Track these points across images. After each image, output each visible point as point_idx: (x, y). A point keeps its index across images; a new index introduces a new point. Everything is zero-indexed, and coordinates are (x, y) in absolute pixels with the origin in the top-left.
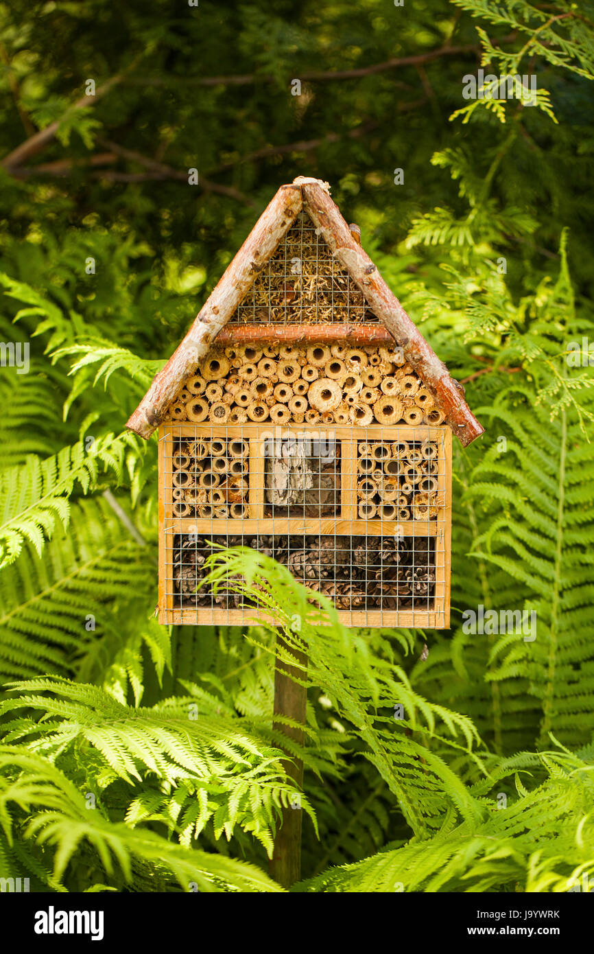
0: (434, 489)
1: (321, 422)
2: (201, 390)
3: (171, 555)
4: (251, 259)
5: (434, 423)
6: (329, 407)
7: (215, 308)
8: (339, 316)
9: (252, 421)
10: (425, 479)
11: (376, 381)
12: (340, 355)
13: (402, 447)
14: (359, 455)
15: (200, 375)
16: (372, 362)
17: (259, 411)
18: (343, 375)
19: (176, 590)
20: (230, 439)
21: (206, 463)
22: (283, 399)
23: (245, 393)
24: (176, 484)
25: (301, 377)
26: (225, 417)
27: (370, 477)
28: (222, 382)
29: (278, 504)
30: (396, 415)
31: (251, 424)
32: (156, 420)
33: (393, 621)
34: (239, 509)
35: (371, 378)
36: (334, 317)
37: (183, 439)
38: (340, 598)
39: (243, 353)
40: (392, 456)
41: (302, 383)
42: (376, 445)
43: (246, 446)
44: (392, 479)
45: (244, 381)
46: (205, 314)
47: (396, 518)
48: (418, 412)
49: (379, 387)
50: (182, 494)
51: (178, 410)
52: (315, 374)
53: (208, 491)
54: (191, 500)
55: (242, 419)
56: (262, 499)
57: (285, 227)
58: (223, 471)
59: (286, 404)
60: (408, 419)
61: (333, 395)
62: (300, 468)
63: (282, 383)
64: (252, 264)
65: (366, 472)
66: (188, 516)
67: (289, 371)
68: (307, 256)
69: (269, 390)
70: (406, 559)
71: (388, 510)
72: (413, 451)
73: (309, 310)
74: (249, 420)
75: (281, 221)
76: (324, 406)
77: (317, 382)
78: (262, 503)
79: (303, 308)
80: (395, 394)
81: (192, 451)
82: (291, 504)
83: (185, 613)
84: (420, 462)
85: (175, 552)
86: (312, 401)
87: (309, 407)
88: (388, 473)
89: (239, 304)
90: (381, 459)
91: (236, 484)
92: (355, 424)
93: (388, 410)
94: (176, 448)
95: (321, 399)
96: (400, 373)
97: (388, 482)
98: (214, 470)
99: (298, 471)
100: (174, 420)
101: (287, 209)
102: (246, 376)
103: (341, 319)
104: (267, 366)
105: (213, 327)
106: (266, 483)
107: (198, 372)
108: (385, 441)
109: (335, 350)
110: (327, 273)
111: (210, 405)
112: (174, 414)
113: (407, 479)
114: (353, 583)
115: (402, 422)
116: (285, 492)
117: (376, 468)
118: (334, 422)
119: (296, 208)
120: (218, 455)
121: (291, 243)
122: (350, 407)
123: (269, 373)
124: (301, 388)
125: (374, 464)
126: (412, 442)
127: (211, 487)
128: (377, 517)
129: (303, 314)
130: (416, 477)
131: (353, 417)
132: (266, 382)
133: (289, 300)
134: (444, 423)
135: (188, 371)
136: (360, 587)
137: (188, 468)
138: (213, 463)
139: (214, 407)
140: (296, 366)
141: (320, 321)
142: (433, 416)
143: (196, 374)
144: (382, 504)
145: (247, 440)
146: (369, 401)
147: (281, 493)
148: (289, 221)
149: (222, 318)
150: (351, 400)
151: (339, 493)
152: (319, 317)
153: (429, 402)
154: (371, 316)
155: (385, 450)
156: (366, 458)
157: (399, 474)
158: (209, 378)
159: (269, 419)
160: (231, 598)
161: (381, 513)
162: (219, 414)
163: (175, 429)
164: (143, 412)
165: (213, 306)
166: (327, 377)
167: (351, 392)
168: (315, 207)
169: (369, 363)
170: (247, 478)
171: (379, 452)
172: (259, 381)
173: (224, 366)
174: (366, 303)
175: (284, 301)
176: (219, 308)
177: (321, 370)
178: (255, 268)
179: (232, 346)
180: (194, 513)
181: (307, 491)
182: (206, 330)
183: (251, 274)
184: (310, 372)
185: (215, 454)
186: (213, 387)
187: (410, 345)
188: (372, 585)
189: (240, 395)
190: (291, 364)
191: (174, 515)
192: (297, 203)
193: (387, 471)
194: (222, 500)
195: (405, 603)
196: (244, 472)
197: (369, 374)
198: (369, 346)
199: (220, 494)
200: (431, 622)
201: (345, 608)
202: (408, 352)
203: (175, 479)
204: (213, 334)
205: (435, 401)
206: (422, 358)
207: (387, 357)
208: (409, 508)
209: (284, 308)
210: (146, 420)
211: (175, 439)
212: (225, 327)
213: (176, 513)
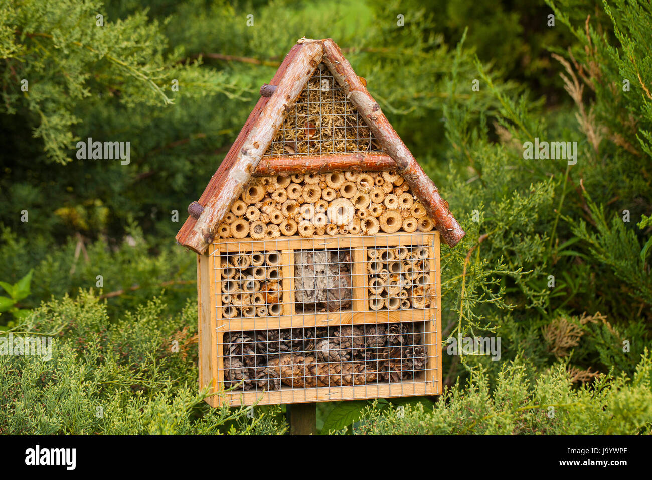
0: (428, 282)
1: (338, 233)
2: (243, 212)
3: (222, 348)
4: (284, 102)
5: (425, 230)
6: (344, 221)
7: (255, 143)
8: (351, 147)
9: (284, 235)
10: (421, 275)
11: (380, 199)
12: (352, 178)
13: (402, 250)
14: (369, 258)
15: (242, 200)
16: (377, 183)
17: (289, 227)
18: (354, 194)
19: (227, 377)
20: (266, 251)
21: (248, 272)
22: (308, 216)
23: (278, 213)
24: (224, 290)
25: (322, 198)
26: (263, 233)
27: (378, 276)
28: (259, 205)
29: (307, 302)
30: (397, 225)
31: (283, 238)
32: (210, 237)
33: (398, 392)
34: (275, 308)
35: (377, 195)
36: (347, 148)
37: (229, 253)
38: (357, 375)
39: (275, 180)
40: (395, 258)
41: (323, 202)
42: (382, 250)
43: (280, 256)
44: (395, 276)
45: (278, 203)
46: (247, 149)
47: (399, 308)
48: (413, 222)
49: (383, 203)
50: (230, 297)
51: (224, 230)
52: (333, 194)
54: (237, 303)
55: (276, 234)
56: (294, 299)
57: (310, 75)
58: (261, 277)
59: (311, 220)
60: (405, 227)
61: (347, 211)
62: (323, 272)
63: (307, 203)
64: (285, 106)
65: (373, 272)
66: (235, 317)
67: (311, 193)
69: (297, 210)
70: (408, 341)
71: (393, 301)
72: (411, 254)
74: (282, 235)
75: (307, 70)
76: (341, 220)
77: (335, 201)
78: (294, 302)
79: (322, 142)
80: (395, 207)
81: (236, 263)
82: (317, 301)
83: (235, 397)
84: (416, 261)
85: (226, 347)
86: (331, 216)
87: (328, 222)
88: (392, 272)
89: (273, 140)
90: (387, 260)
91: (273, 287)
92: (366, 234)
93: (390, 221)
94: (223, 259)
95: (337, 215)
96: (399, 191)
97: (392, 279)
98: (254, 277)
99: (322, 274)
100: (221, 238)
101: (312, 60)
102: (278, 198)
103: (352, 150)
104: (294, 190)
105: (254, 159)
106: (296, 285)
107: (241, 198)
108: (390, 246)
109: (348, 175)
110: (341, 112)
111: (250, 224)
112: (222, 233)
113: (407, 276)
114: (367, 363)
116: (313, 292)
117: (383, 268)
118: (349, 233)
119: (318, 59)
120: (258, 265)
121: (312, 88)
122: (361, 220)
123: (297, 196)
124: (322, 206)
125: (381, 265)
126: (410, 246)
127: (253, 292)
128: (384, 308)
129: (323, 146)
130: (414, 274)
131: (364, 229)
132: (294, 203)
133: (311, 136)
134: (434, 229)
135: (235, 196)
136: (372, 366)
137: (233, 278)
138: (254, 271)
139: (253, 225)
140: (317, 189)
141: (336, 152)
143: (239, 199)
144: (389, 297)
145: (280, 251)
146: (376, 214)
147: (309, 293)
148: (313, 70)
149: (261, 151)
150: (362, 214)
152: (335, 148)
153: (422, 213)
155: (389, 254)
156: (375, 261)
157: (401, 271)
158: (249, 202)
159: (297, 234)
160: (272, 382)
161: (387, 304)
162: (258, 231)
163: (223, 246)
164: (199, 232)
165: (253, 142)
166: (342, 197)
167: (362, 208)
168: (332, 58)
169: (375, 184)
170: (281, 282)
171: (384, 255)
172: (289, 203)
173: (260, 191)
174: (373, 135)
175: (307, 136)
176: (259, 143)
177: (337, 191)
178: (287, 109)
179: (268, 175)
180: (240, 313)
181: (330, 290)
182: (249, 162)
183: (283, 115)
184: (328, 194)
185: (255, 263)
186: (252, 209)
187: (409, 167)
188: (381, 363)
189: (274, 215)
190: (313, 188)
191: (223, 317)
192: (320, 55)
193: (391, 270)
194: (262, 302)
195: (408, 376)
196: (279, 277)
197: (375, 192)
198: (376, 170)
199: (261, 297)
200: (427, 390)
201: (361, 383)
202: (407, 173)
203: (223, 286)
204: (254, 165)
205: (428, 212)
206: (418, 178)
207: (389, 179)
208: (408, 299)
209: (307, 142)
210: (202, 238)
211: (222, 253)
212: (262, 159)
213: (225, 315)
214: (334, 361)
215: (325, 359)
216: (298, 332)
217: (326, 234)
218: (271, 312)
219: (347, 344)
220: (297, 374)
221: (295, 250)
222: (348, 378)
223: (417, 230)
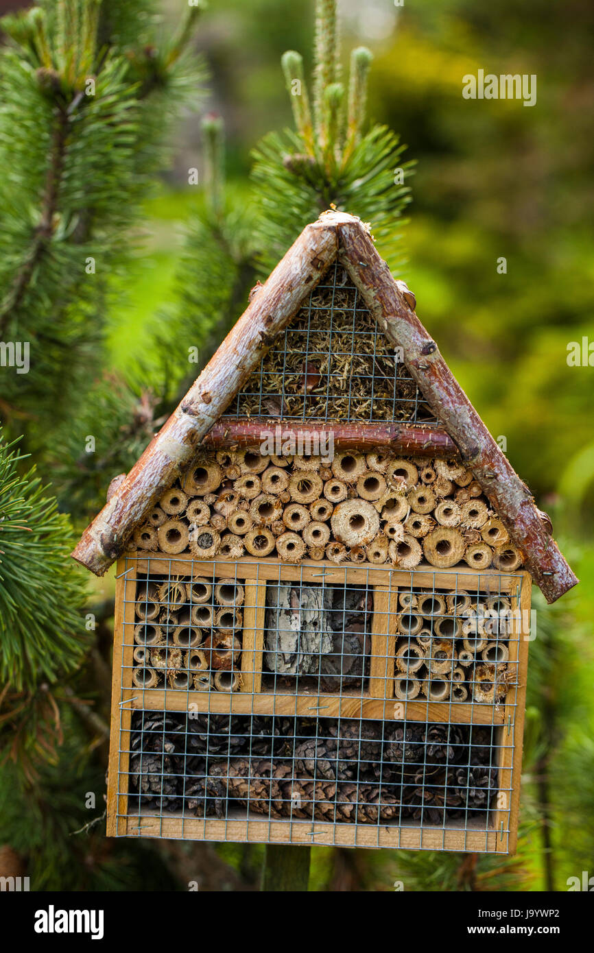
0: (504, 659)
1: (348, 559)
2: (180, 508)
3: (127, 738)
4: (261, 327)
5: (507, 567)
6: (360, 540)
7: (206, 394)
8: (381, 412)
9: (251, 555)
10: (492, 646)
11: (428, 506)
12: (380, 467)
13: (460, 599)
14: (400, 608)
15: (180, 487)
16: (424, 479)
17: (261, 541)
18: (382, 494)
19: (133, 788)
20: (217, 579)
21: (183, 613)
22: (296, 526)
23: (243, 515)
24: (138, 639)
25: (322, 496)
26: (213, 548)
27: (414, 640)
28: (211, 499)
29: (283, 672)
30: (455, 553)
31: (248, 560)
32: (115, 549)
33: (437, 842)
34: (226, 678)
35: (422, 500)
36: (374, 413)
37: (152, 577)
38: (364, 807)
39: (241, 459)
40: (446, 611)
41: (324, 504)
42: (425, 596)
43: (240, 590)
44: (445, 644)
45: (242, 498)
46: (192, 403)
47: (447, 699)
48: (485, 552)
49: (432, 513)
50: (147, 655)
51: (146, 536)
52: (343, 492)
53: (184, 652)
54: (159, 664)
55: (236, 551)
56: (260, 665)
57: (311, 283)
58: (207, 623)
59: (300, 533)
60: (471, 560)
61: (366, 522)
62: (315, 624)
63: (295, 502)
64: (262, 334)
65: (408, 632)
66: (153, 687)
67: (305, 486)
68: (339, 326)
69: (276, 513)
70: (460, 755)
71: (437, 686)
72: (476, 606)
73: (339, 402)
74: (247, 553)
75: (305, 275)
76: (354, 537)
77: (345, 504)
78: (260, 671)
79: (330, 399)
80: (454, 524)
81: (163, 597)
82: (301, 674)
83: (144, 822)
85: (134, 736)
86: (337, 529)
87: (332, 538)
88: (441, 636)
89: (239, 389)
90: (432, 614)
91: (224, 642)
92: (397, 564)
93: (443, 546)
94: (140, 588)
95: (349, 527)
96: (463, 495)
97: (438, 648)
98: (194, 622)
99: (313, 628)
100: (139, 549)
101: (315, 259)
102: (244, 490)
103: (383, 417)
104: (275, 479)
105: (202, 421)
106: (265, 642)
107: (177, 484)
108: (438, 590)
109: (373, 460)
110: (367, 350)
111: (192, 530)
112: (140, 541)
113: (466, 644)
114: (383, 786)
115: (462, 563)
116: (294, 657)
117: (423, 627)
118: (367, 560)
119: (328, 256)
120: (201, 601)
121: (317, 305)
122: (390, 540)
123: (278, 488)
124: (322, 511)
125: (419, 621)
126: (475, 592)
127: (188, 646)
128: (421, 696)
129: (330, 407)
130: (478, 641)
131: (394, 555)
132: (272, 500)
133: (310, 387)
134: (521, 568)
135: (163, 481)
136: (392, 793)
137: (157, 619)
138: (194, 612)
139: (197, 534)
140: (316, 480)
141: (353, 418)
142: (507, 558)
143: (173, 486)
144: (428, 679)
145: (243, 581)
146: (417, 533)
147: (287, 658)
148: (317, 275)
149: (215, 409)
150: (392, 531)
151: (368, 659)
152: (352, 411)
153: (502, 537)
154: (425, 413)
155: (437, 603)
156: (410, 613)
157: (454, 636)
158: (192, 492)
159: (274, 553)
160: (210, 803)
161: (427, 691)
162: (205, 544)
163: (140, 563)
164: (98, 538)
165: (203, 391)
166: (359, 497)
167: (393, 518)
168: (355, 257)
169: (420, 480)
170: (239, 635)
171: (428, 605)
172: (262, 499)
173: (214, 476)
174: (421, 394)
175: (303, 387)
176: (211, 394)
177: (351, 486)
178: (267, 340)
179: (227, 449)
180: (163, 680)
181: (324, 656)
182: (191, 426)
183: (259, 348)
184: (335, 490)
185: (196, 599)
186: (197, 504)
187: (480, 458)
188: (410, 790)
189: (236, 518)
190: (309, 477)
191: (134, 685)
192: (330, 251)
193: (438, 632)
194: (203, 665)
195: (455, 816)
196: (236, 626)
197: (420, 494)
198: (421, 455)
199: (201, 656)
200: (490, 845)
201: (371, 821)
202: (476, 467)
203: (137, 634)
204: (201, 431)
205: (511, 536)
206: (496, 476)
207: (445, 472)
208: (467, 685)
209: (302, 398)
210: (100, 549)
211: (140, 576)
212: (219, 421)
213: (137, 682)
214: (324, 777)
215: (310, 773)
216: (263, 722)
217: (325, 557)
218: (218, 684)
219: (349, 752)
220: (258, 794)
221: (269, 582)
222: (347, 810)
223: (490, 567)
